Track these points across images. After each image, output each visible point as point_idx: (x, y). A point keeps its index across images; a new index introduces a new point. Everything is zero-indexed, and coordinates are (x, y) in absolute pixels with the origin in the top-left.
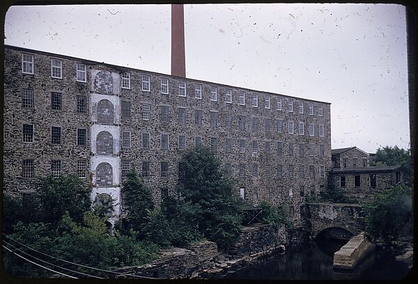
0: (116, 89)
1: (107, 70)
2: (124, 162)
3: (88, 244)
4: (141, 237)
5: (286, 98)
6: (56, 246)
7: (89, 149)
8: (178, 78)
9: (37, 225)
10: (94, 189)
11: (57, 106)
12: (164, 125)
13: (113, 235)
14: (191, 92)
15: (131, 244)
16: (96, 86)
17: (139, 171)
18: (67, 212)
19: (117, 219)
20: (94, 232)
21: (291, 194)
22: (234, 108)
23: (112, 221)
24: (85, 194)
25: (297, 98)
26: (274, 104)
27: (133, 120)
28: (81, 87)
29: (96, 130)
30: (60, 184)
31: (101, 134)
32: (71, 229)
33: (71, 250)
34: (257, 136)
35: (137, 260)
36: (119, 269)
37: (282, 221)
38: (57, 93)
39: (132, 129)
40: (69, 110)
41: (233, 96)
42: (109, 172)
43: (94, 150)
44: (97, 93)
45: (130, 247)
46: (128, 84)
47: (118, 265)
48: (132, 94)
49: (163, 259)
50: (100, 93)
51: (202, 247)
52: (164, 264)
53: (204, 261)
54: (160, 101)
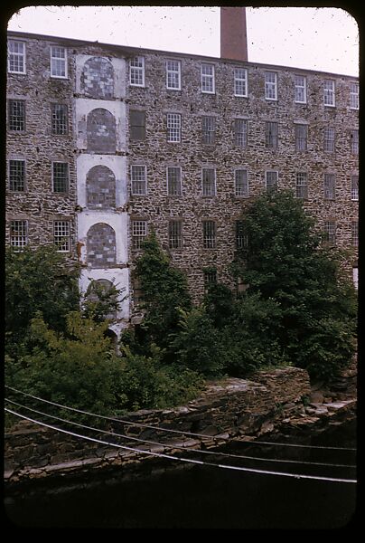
0: (120, 89)
1: (104, 55)
2: (135, 222)
3: (76, 369)
4: (169, 359)
6: (23, 372)
7: (74, 198)
8: (233, 62)
10: (84, 271)
12: (208, 152)
13: (120, 353)
14: (257, 87)
15: (152, 370)
16: (83, 85)
17: (162, 238)
18: (38, 312)
19: (124, 325)
20: (88, 349)
22: (340, 116)
23: (117, 329)
24: (69, 280)
27: (150, 143)
28: (58, 87)
29: (85, 164)
30: (25, 262)
31: (95, 172)
32: (46, 342)
33: (48, 380)
35: (161, 398)
36: (130, 414)
38: (18, 100)
39: (149, 161)
40: (38, 130)
41: (337, 93)
42: (110, 241)
43: (82, 202)
44: (85, 96)
45: (150, 376)
46: (141, 78)
47: (129, 407)
48: (148, 97)
49: (209, 398)
50: (90, 98)
51: (280, 376)
52: (210, 407)
53: (283, 404)
54: (200, 107)
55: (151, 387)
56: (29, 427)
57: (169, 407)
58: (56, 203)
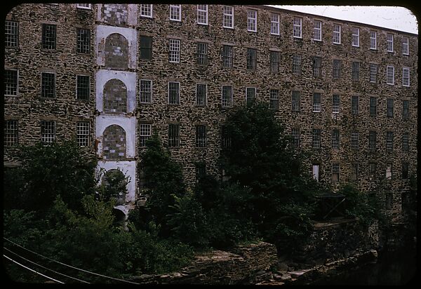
0: (133, 19)
2: (142, 124)
3: (91, 241)
4: (165, 234)
5: (384, 32)
6: (48, 242)
7: (93, 104)
10: (100, 163)
11: (50, 44)
12: (201, 71)
13: (127, 229)
14: (242, 21)
15: (152, 243)
16: (103, 15)
17: (163, 138)
19: (131, 207)
21: (388, 175)
22: (305, 46)
23: (125, 209)
25: (399, 32)
26: (365, 40)
27: (156, 62)
28: (83, 15)
29: (103, 77)
31: (110, 85)
32: (67, 218)
34: (339, 87)
35: (160, 265)
36: (135, 277)
37: (376, 216)
38: (51, 25)
39: (155, 77)
40: (66, 49)
41: (304, 28)
42: (122, 140)
43: (100, 107)
44: (104, 24)
45: (151, 248)
46: (149, 10)
47: (133, 272)
48: (155, 25)
49: (198, 266)
50: (109, 25)
51: (254, 250)
52: (198, 273)
53: (257, 271)
54: (196, 35)
55: (152, 256)
57: (166, 273)
58: (79, 107)
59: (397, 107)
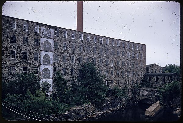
0: (52, 36)
1: (48, 28)
2: (55, 68)
3: (38, 103)
4: (62, 101)
5: (127, 42)
6: (24, 104)
7: (40, 62)
8: (79, 32)
9: (15, 95)
11: (26, 43)
12: (73, 52)
13: (49, 100)
14: (85, 38)
16: (43, 35)
17: (61, 72)
19: (51, 93)
21: (128, 84)
22: (104, 46)
23: (49, 94)
24: (37, 81)
25: (131, 42)
26: (121, 45)
27: (59, 50)
28: (36, 35)
29: (43, 54)
31: (45, 56)
32: (30, 97)
33: (30, 106)
34: (113, 58)
35: (60, 111)
36: (52, 115)
37: (124, 96)
38: (26, 37)
39: (59, 54)
40: (31, 45)
41: (103, 41)
42: (48, 72)
43: (42, 63)
44: (43, 37)
45: (57, 105)
46: (57, 34)
47: (51, 113)
48: (59, 39)
49: (71, 111)
50: (45, 38)
51: (88, 106)
52: (71, 113)
53: (89, 112)
54: (72, 42)
55: (57, 108)
56: (25, 118)
57: (61, 113)
58: (35, 63)
59: (130, 64)
